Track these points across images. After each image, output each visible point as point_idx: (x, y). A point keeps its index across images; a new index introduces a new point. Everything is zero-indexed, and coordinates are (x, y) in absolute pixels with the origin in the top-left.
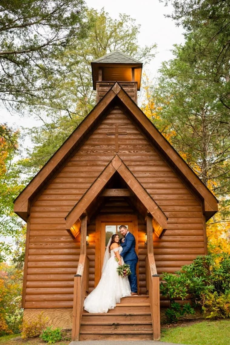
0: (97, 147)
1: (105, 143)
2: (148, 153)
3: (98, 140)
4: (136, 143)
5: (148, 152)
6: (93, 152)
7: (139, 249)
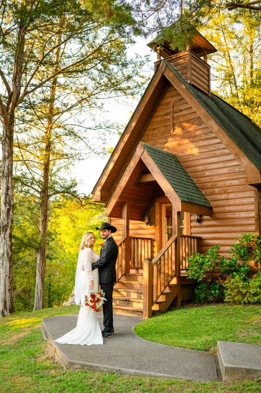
0: (156, 131)
1: (162, 125)
2: (201, 127)
3: (156, 123)
4: (188, 119)
5: (200, 125)
6: (153, 136)
7: (191, 228)
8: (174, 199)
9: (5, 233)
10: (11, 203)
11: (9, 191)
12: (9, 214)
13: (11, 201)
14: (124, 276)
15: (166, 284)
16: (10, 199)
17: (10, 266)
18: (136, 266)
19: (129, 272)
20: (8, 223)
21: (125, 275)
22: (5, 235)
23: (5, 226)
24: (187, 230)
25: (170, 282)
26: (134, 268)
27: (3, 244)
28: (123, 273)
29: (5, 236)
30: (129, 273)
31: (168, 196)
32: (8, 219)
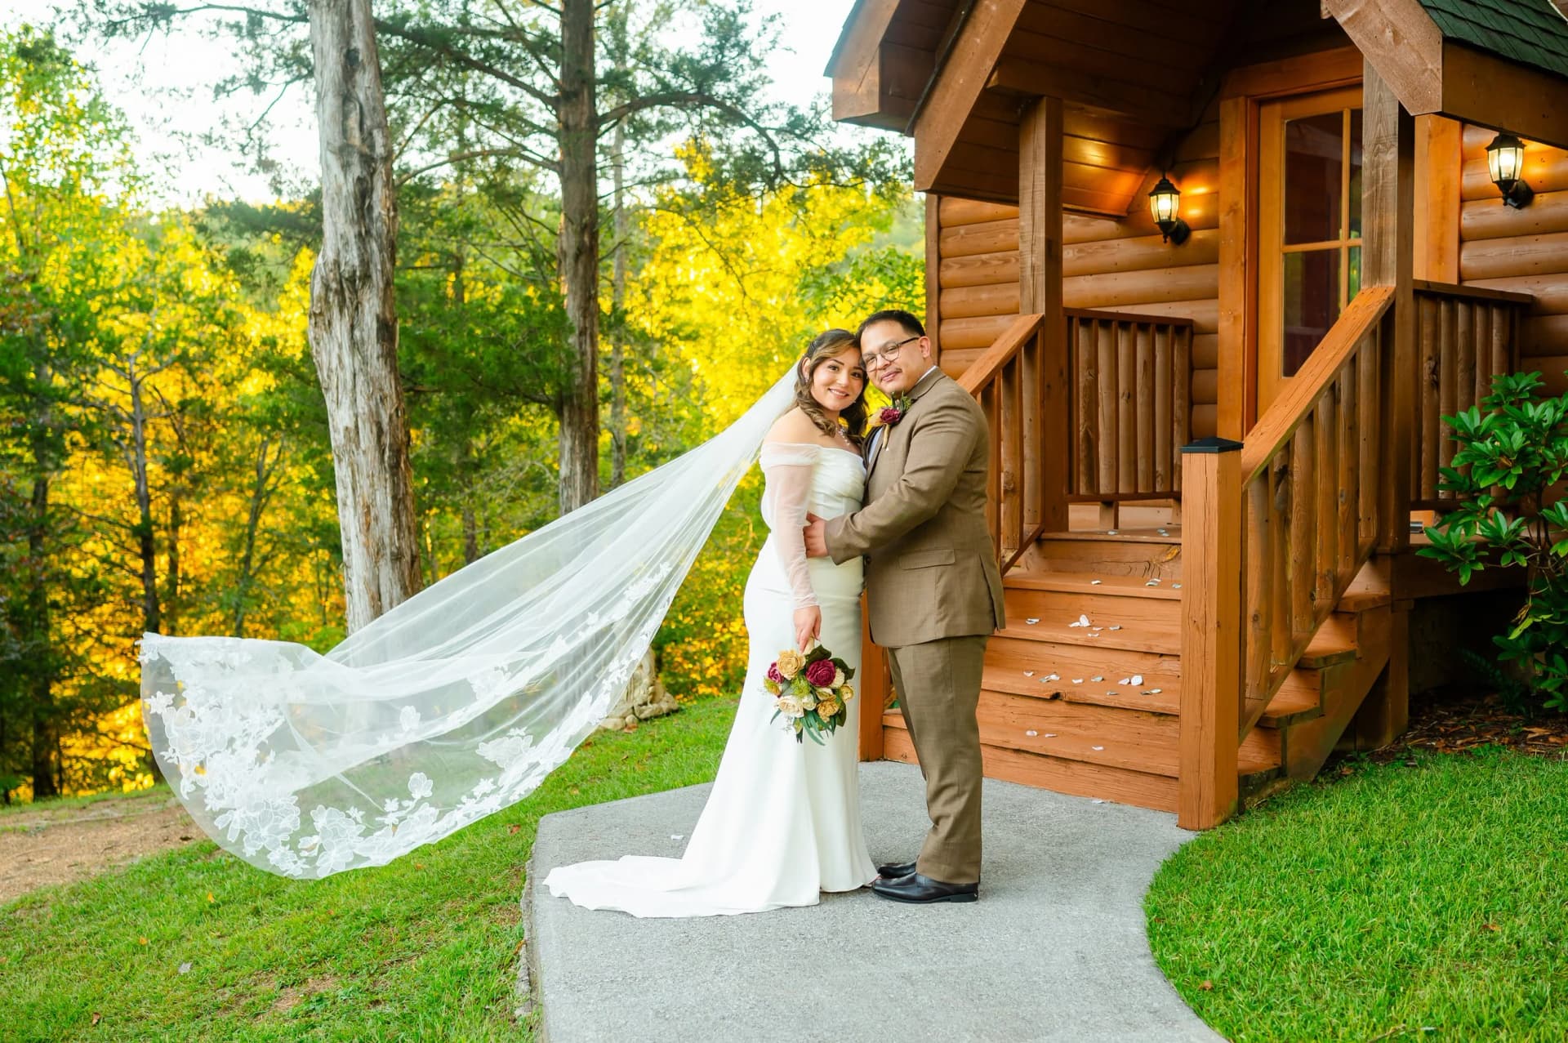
7: (1461, 241)
8: (1389, 34)
9: (352, 318)
10: (372, 147)
11: (358, 77)
12: (370, 208)
13: (371, 134)
14: (1032, 548)
15: (1323, 598)
16: (368, 123)
17: (394, 498)
18: (1104, 487)
19: (1063, 525)
20: (365, 263)
21: (1039, 540)
22: (352, 327)
23: (352, 280)
24: (1440, 252)
25: (1344, 589)
26: (1093, 497)
27: (349, 377)
28: (1029, 529)
29: (357, 333)
30: (1065, 528)
31: (1341, 19)
32: (363, 238)
